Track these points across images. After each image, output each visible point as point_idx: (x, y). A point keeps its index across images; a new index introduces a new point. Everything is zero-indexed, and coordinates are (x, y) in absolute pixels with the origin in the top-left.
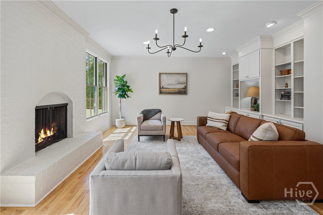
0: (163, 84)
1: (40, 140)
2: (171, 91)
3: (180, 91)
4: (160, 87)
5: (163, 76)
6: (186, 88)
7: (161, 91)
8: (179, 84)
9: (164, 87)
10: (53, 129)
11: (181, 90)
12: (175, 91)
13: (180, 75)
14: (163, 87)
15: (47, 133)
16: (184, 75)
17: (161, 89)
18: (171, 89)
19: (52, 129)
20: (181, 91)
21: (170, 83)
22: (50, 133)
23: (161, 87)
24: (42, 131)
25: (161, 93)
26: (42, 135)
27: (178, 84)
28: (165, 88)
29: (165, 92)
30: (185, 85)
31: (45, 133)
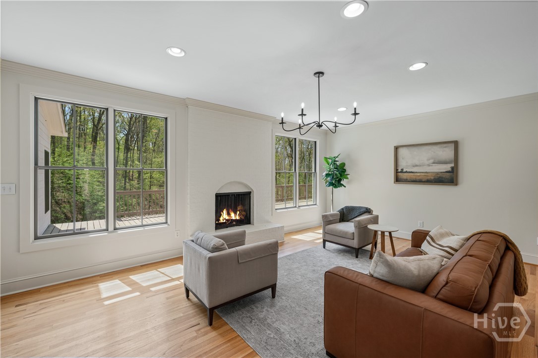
0: (403, 165)
1: (222, 220)
2: (418, 178)
3: (440, 177)
4: (397, 170)
5: (402, 152)
6: (454, 171)
7: (399, 177)
8: (437, 163)
9: (404, 170)
10: (240, 213)
11: (440, 175)
12: (429, 178)
13: (439, 146)
14: (402, 169)
15: (231, 215)
16: (450, 145)
17: (399, 174)
18: (419, 174)
19: (238, 212)
20: (442, 178)
21: (417, 163)
22: (235, 216)
23: (400, 170)
24: (225, 211)
25: (398, 180)
26: (224, 216)
27: (434, 163)
28: (406, 172)
29: (407, 179)
30: (453, 165)
31: (229, 214)
